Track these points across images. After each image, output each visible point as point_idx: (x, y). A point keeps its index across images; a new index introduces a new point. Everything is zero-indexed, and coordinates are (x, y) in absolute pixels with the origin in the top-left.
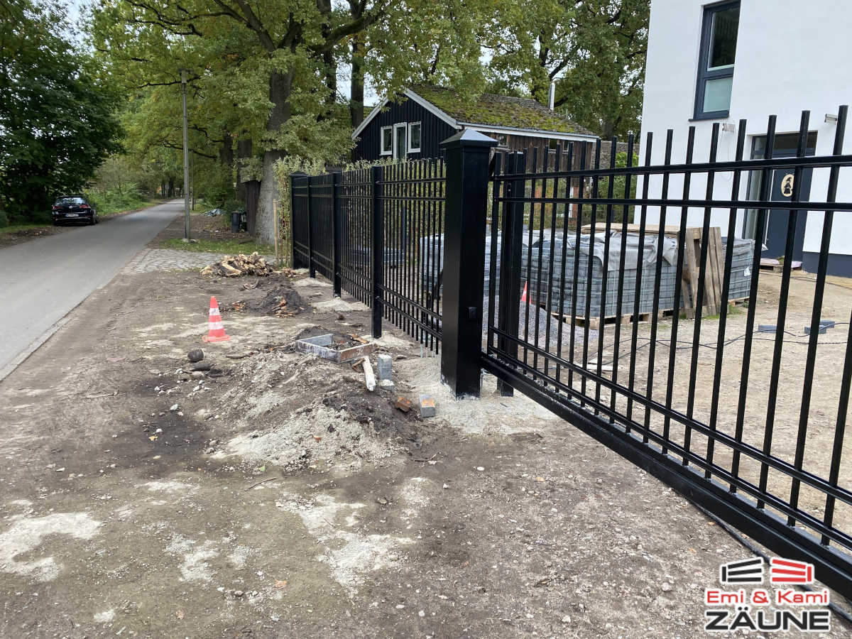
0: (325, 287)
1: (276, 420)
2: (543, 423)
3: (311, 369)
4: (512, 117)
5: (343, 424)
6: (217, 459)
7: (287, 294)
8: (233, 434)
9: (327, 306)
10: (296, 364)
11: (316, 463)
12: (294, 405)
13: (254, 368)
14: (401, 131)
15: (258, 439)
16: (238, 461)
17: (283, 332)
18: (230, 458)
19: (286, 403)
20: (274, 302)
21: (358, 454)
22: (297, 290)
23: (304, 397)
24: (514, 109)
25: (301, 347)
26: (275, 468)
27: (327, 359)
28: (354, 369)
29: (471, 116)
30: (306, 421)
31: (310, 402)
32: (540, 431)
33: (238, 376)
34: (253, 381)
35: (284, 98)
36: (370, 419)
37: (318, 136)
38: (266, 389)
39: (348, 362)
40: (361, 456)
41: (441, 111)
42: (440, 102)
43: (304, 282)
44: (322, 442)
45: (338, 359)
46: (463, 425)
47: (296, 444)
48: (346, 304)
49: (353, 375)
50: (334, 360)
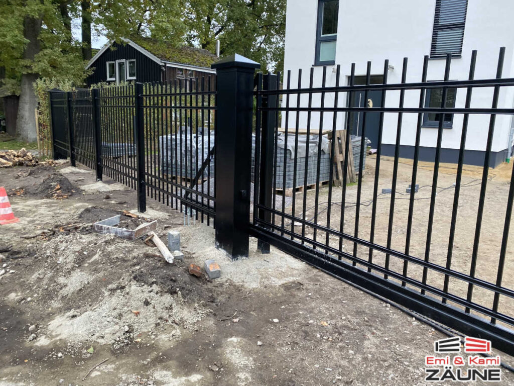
0: (84, 173)
1: (90, 298)
2: (295, 272)
3: (111, 248)
4: (195, 60)
5: (157, 297)
6: (42, 346)
7: (60, 181)
8: (50, 316)
9: (92, 188)
10: (96, 244)
11: (140, 336)
12: (105, 282)
13: (56, 249)
14: (121, 65)
15: (78, 318)
16: (64, 345)
17: (64, 212)
18: (55, 342)
19: (96, 280)
20: (50, 187)
21: (174, 322)
22: (67, 177)
23: (111, 274)
24: (196, 55)
25: (98, 229)
26: (103, 347)
27: (123, 238)
28: (146, 244)
29: (170, 57)
30: (121, 297)
31: (119, 278)
32: (298, 279)
33: (42, 258)
34: (58, 262)
35: (36, 36)
36: (178, 289)
37: (64, 65)
38: (73, 269)
39: (140, 238)
40: (177, 324)
41: (150, 53)
42: (147, 47)
43: (67, 170)
44: (141, 316)
45: (133, 237)
46: (243, 281)
47: (117, 321)
48: (107, 186)
49: (150, 250)
50: (129, 238)
